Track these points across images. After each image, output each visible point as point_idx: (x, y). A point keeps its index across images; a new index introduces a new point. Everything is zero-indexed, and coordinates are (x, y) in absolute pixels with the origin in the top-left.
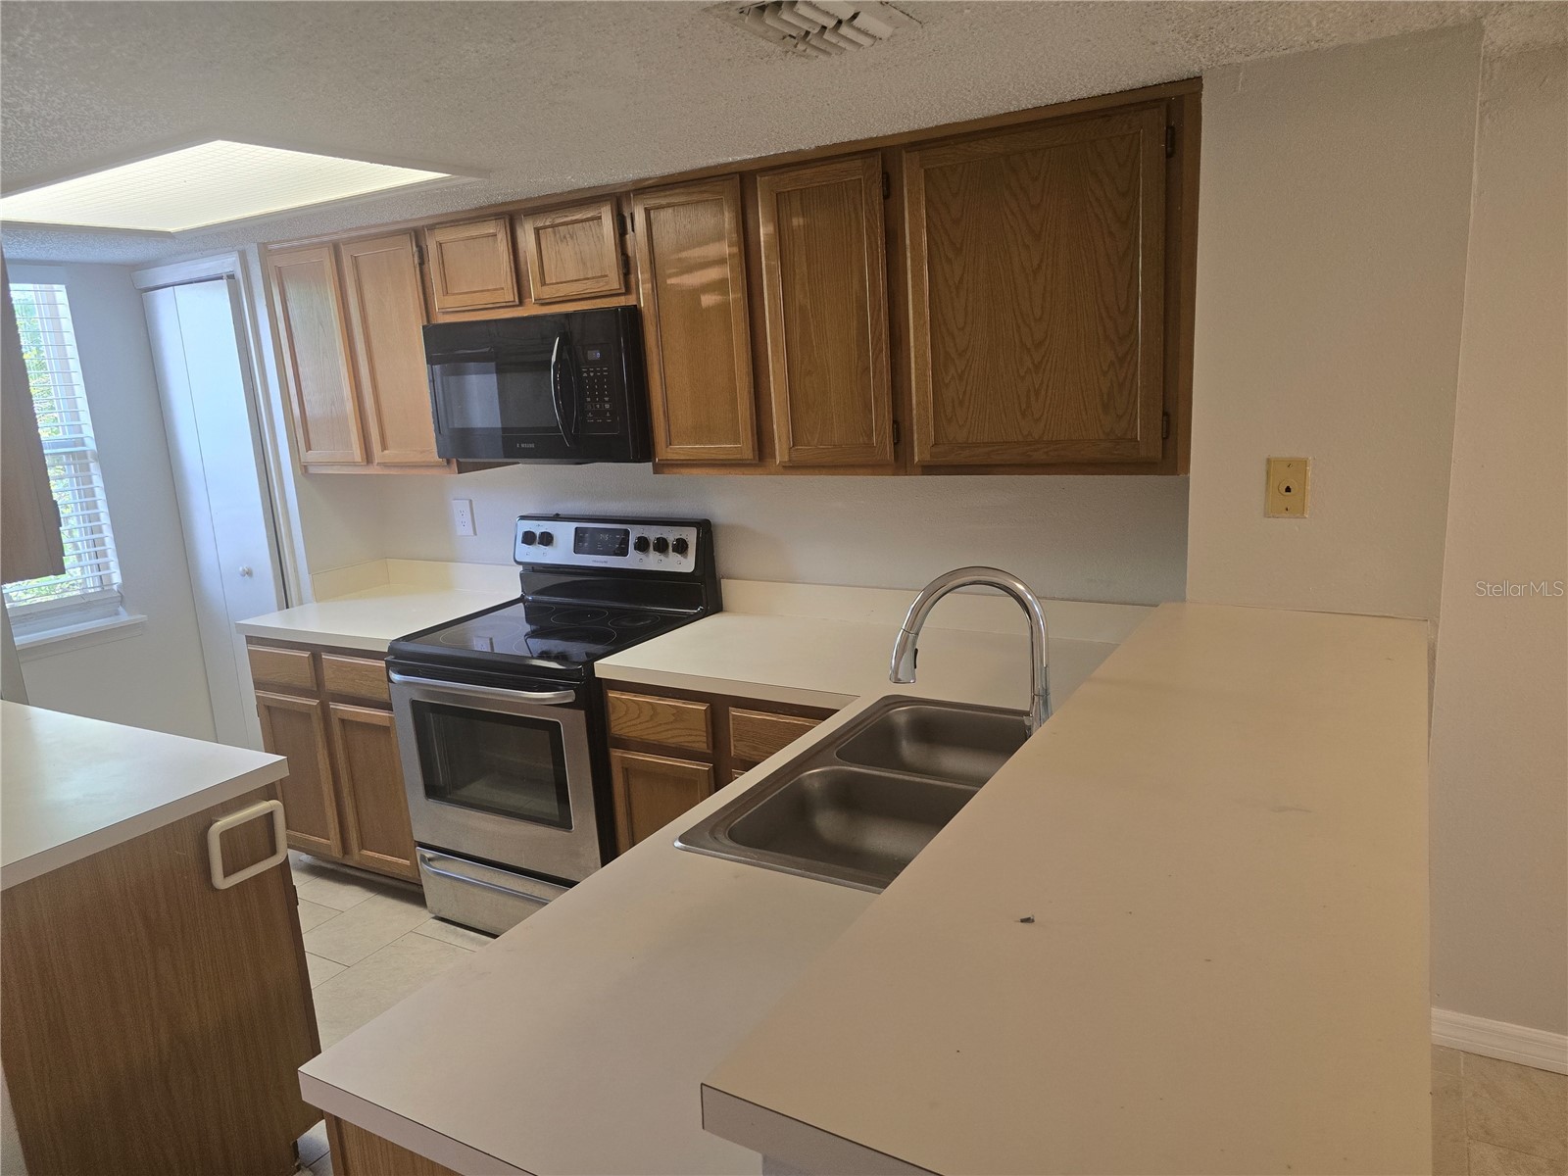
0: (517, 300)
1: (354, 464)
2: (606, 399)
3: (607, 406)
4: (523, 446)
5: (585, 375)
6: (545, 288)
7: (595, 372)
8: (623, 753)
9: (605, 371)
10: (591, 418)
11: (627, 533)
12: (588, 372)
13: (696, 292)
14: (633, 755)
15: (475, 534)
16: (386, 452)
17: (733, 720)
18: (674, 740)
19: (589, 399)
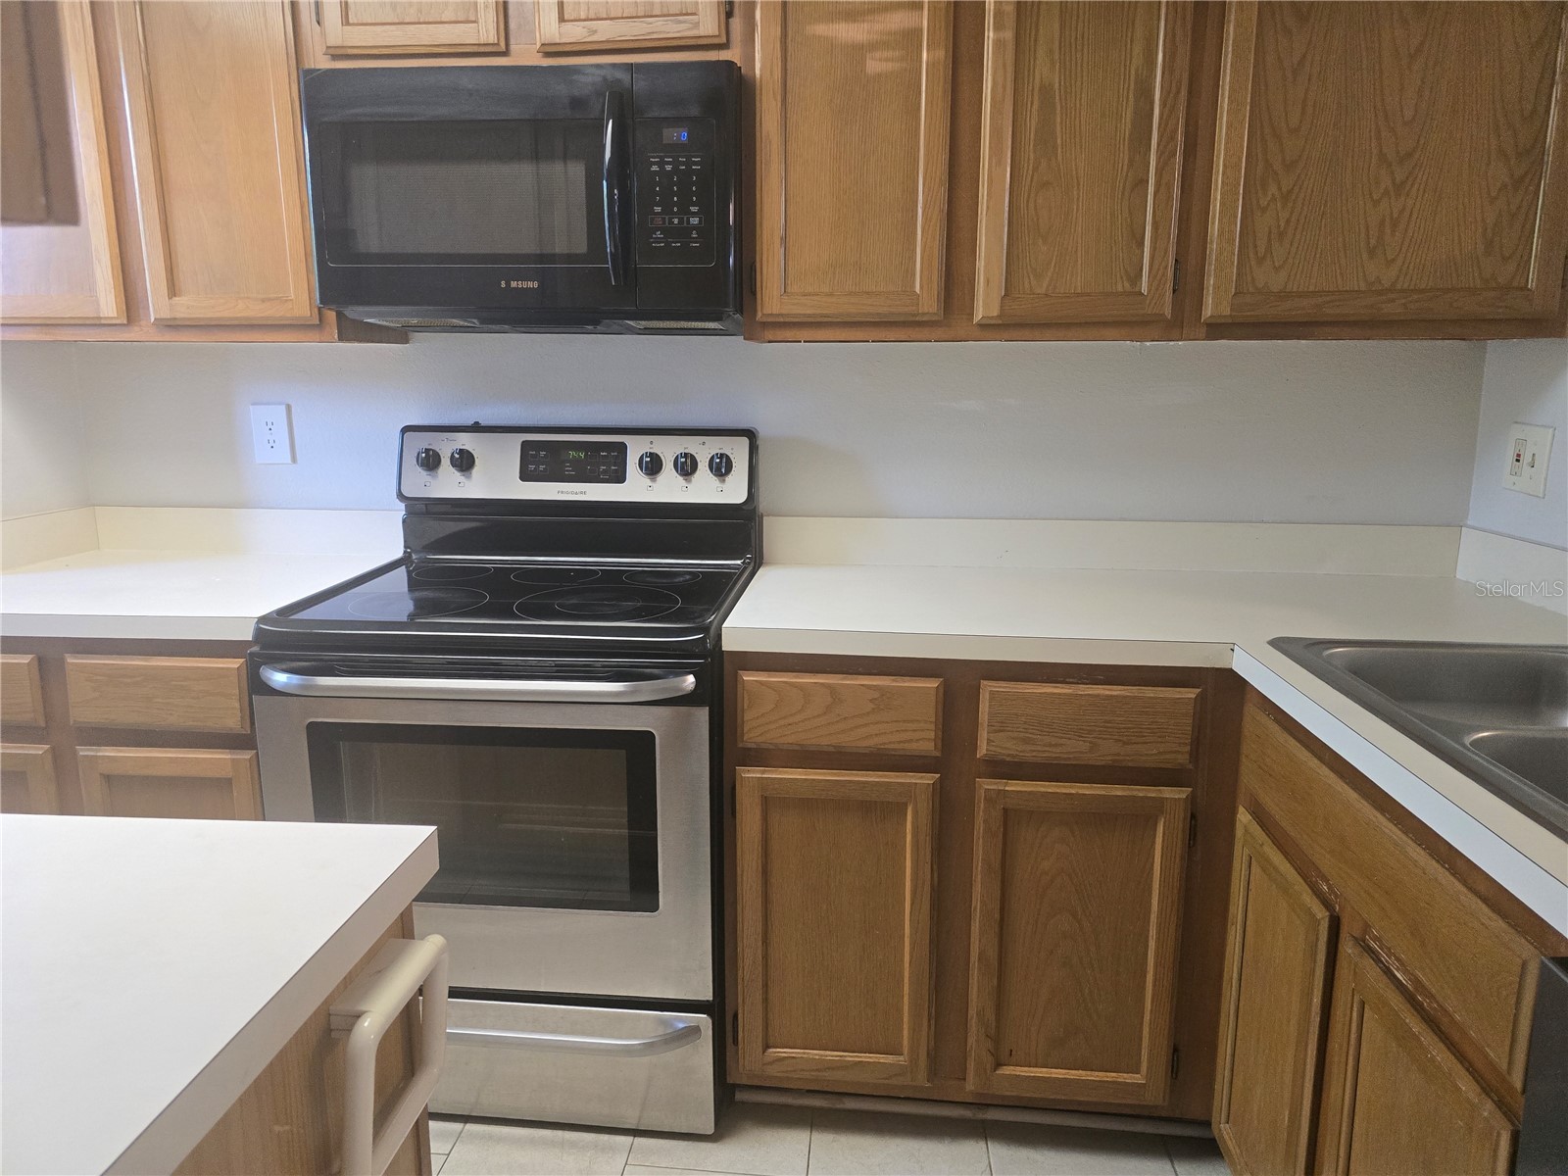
0: (503, 44)
1: (97, 324)
2: (694, 209)
3: (695, 221)
4: (514, 284)
5: (655, 168)
6: (567, 26)
7: (675, 163)
8: (763, 772)
9: (696, 163)
10: (658, 240)
11: (622, 448)
12: (662, 164)
13: (857, 52)
14: (780, 773)
15: (294, 459)
16: (176, 299)
17: (991, 699)
18: (872, 742)
19: (658, 209)
